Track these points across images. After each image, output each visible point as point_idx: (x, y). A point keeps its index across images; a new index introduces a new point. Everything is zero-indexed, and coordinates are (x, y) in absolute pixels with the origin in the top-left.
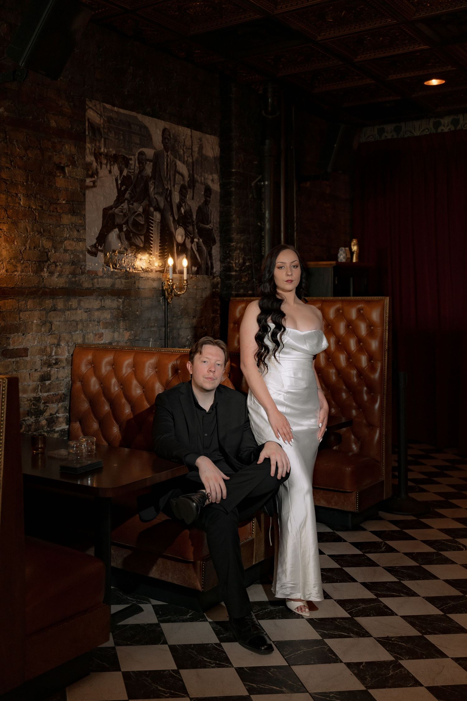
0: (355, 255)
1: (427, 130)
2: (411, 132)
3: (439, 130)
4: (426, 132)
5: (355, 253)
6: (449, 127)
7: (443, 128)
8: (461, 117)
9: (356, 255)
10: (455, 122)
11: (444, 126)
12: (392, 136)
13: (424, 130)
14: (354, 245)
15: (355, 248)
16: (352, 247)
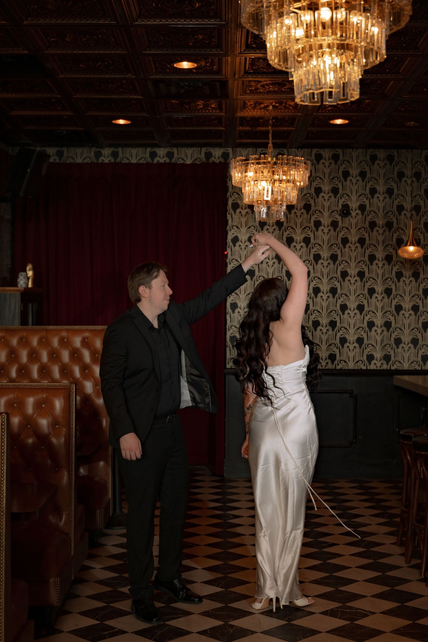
0: (30, 281)
1: (88, 159)
2: (73, 158)
3: (100, 161)
4: (88, 161)
5: (31, 278)
6: (109, 159)
7: (104, 158)
8: (120, 150)
9: (32, 280)
10: (115, 155)
11: (104, 156)
12: (55, 160)
13: (85, 159)
14: (30, 270)
15: (30, 273)
16: (28, 272)
